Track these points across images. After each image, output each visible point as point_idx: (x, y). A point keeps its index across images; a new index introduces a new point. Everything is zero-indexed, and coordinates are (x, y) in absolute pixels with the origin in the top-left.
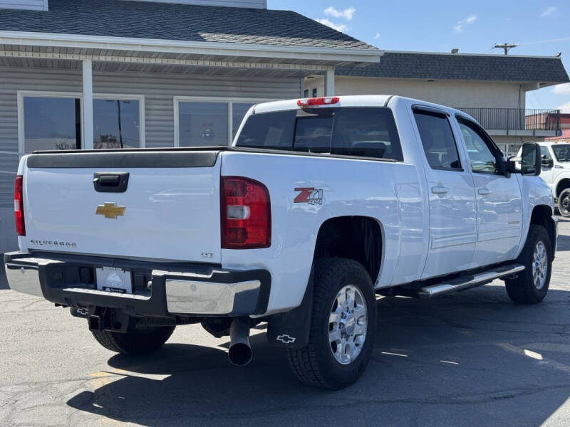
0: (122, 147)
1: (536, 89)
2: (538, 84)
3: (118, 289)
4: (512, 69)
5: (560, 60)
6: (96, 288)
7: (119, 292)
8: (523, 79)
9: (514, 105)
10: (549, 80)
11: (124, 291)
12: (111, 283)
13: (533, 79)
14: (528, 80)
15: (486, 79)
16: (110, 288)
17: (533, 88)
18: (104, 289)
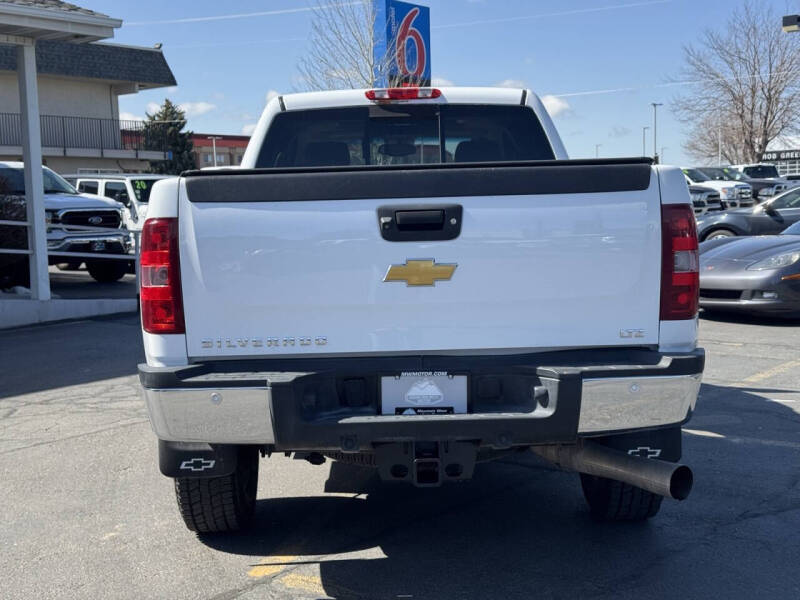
0: (444, 161)
1: (134, 92)
2: (137, 86)
3: (436, 409)
4: (101, 61)
5: (161, 54)
6: (379, 412)
7: (436, 413)
8: (117, 78)
9: (104, 114)
10: (150, 81)
11: (450, 410)
12: (416, 401)
13: (131, 79)
14: (125, 78)
15: (67, 73)
16: (416, 409)
17: (131, 90)
18: (400, 411)
